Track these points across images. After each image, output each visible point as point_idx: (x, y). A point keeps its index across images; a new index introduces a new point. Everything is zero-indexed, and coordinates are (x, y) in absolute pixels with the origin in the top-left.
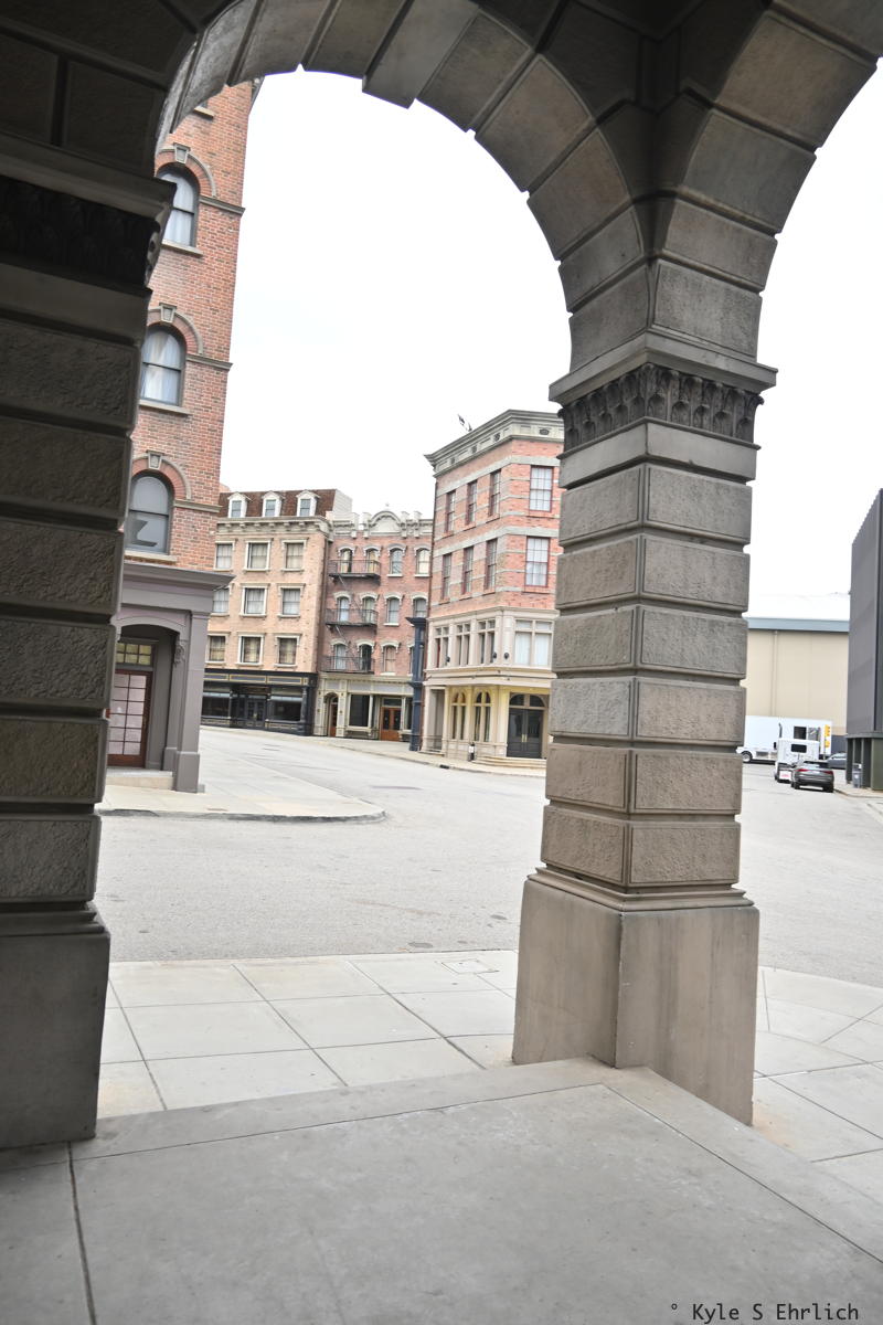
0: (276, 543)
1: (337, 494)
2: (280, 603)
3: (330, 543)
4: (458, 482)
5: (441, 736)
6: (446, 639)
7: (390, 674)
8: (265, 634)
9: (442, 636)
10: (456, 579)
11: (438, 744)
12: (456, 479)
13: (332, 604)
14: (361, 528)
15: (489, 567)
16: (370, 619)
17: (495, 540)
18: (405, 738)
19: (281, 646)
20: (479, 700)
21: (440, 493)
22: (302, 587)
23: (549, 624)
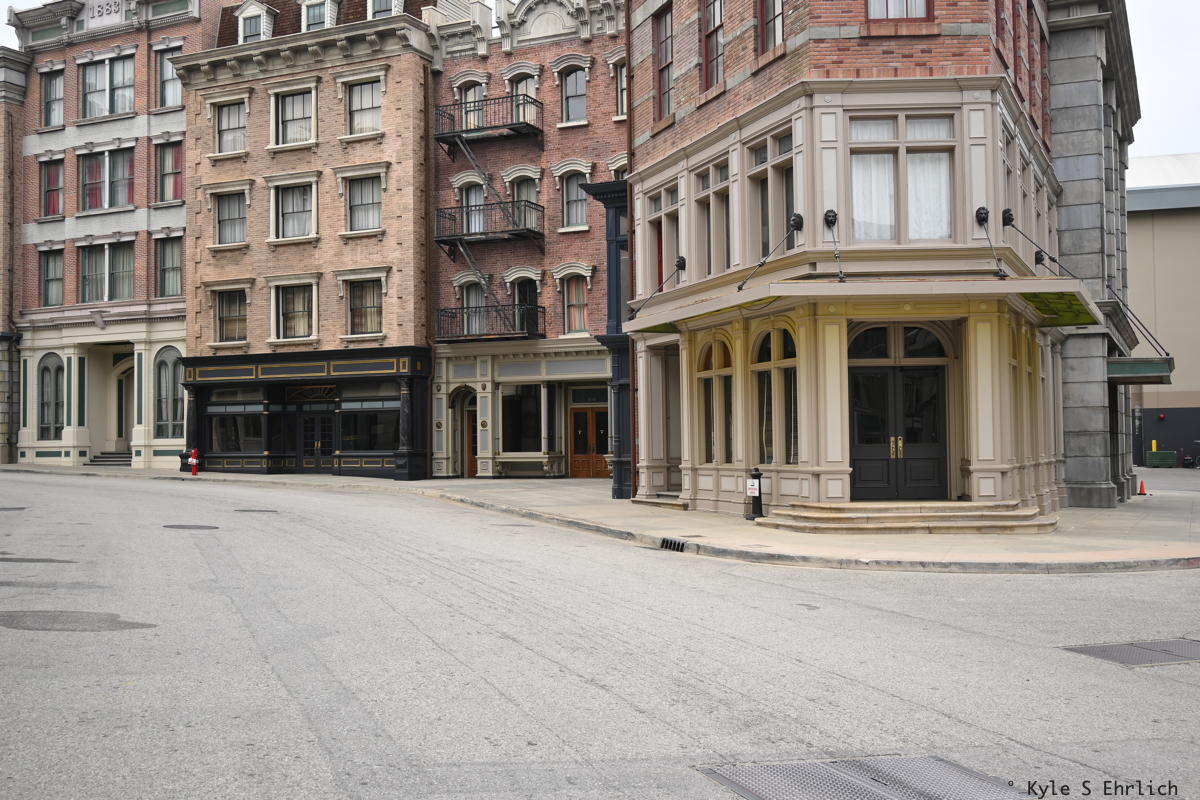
2: (342, 211)
3: (437, 74)
5: (679, 459)
6: (674, 217)
7: (578, 334)
8: (320, 276)
9: (664, 211)
10: (684, 63)
11: (672, 478)
13: (450, 199)
14: (495, 34)
16: (532, 222)
19: (353, 298)
20: (764, 354)
22: (382, 171)
23: (947, 115)
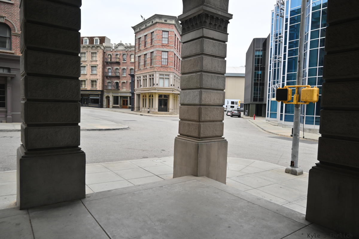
0: (88, 53)
1: (106, 38)
2: (91, 70)
3: (105, 52)
4: (142, 35)
5: (140, 107)
6: (140, 80)
7: (124, 90)
9: (139, 79)
10: (142, 63)
11: (139, 109)
12: (141, 34)
13: (106, 70)
14: (114, 48)
15: (151, 60)
16: (118, 74)
17: (153, 52)
18: (129, 108)
19: (92, 83)
20: (150, 96)
21: (136, 38)
22: (97, 66)
23: (169, 75)
